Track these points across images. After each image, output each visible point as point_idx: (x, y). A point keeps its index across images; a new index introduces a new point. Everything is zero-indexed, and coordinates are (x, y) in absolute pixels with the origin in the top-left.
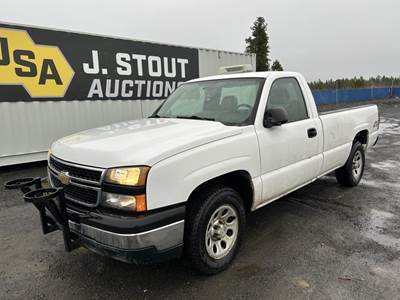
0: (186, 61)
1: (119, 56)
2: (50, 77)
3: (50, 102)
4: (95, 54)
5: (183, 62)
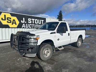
0: (43, 20)
1: (29, 19)
2: (14, 23)
3: (14, 28)
4: (24, 18)
5: (43, 21)
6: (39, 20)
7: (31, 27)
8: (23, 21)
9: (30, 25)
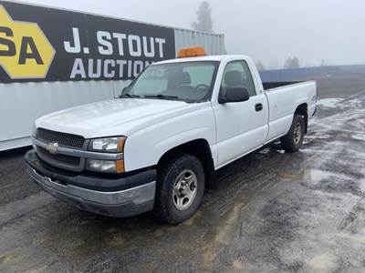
0: (164, 41)
1: (100, 34)
2: (30, 56)
3: (31, 84)
4: (75, 31)
5: (161, 41)
6: (145, 38)
7: (113, 74)
8: (72, 45)
9: (110, 65)
